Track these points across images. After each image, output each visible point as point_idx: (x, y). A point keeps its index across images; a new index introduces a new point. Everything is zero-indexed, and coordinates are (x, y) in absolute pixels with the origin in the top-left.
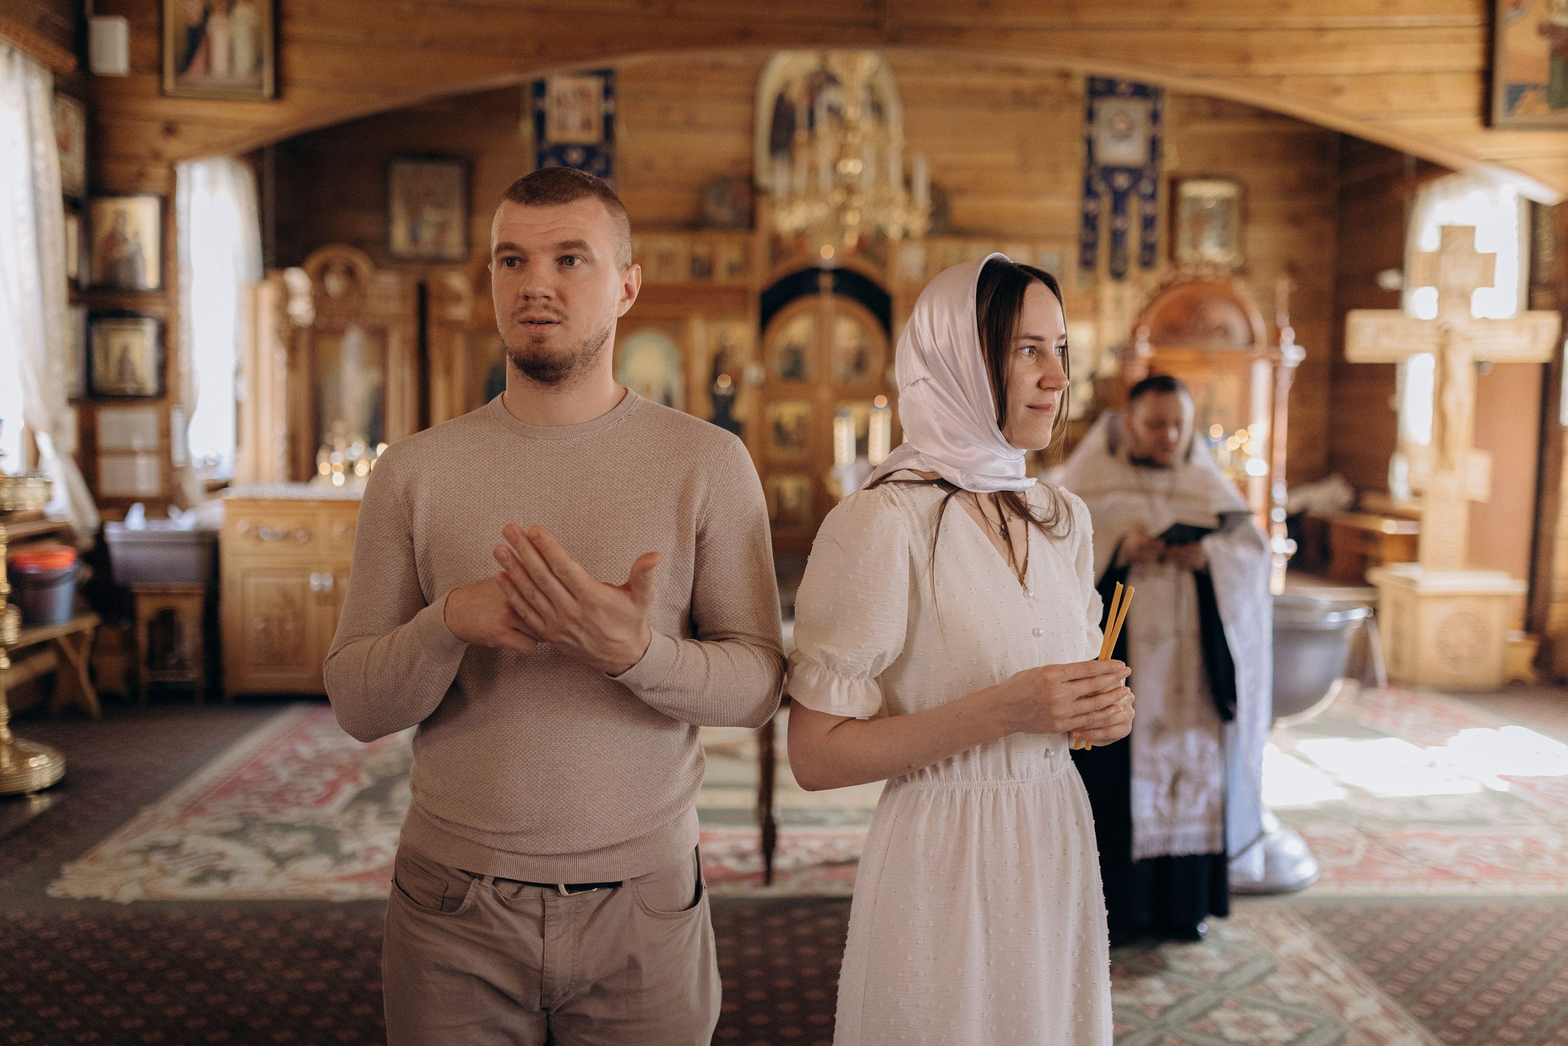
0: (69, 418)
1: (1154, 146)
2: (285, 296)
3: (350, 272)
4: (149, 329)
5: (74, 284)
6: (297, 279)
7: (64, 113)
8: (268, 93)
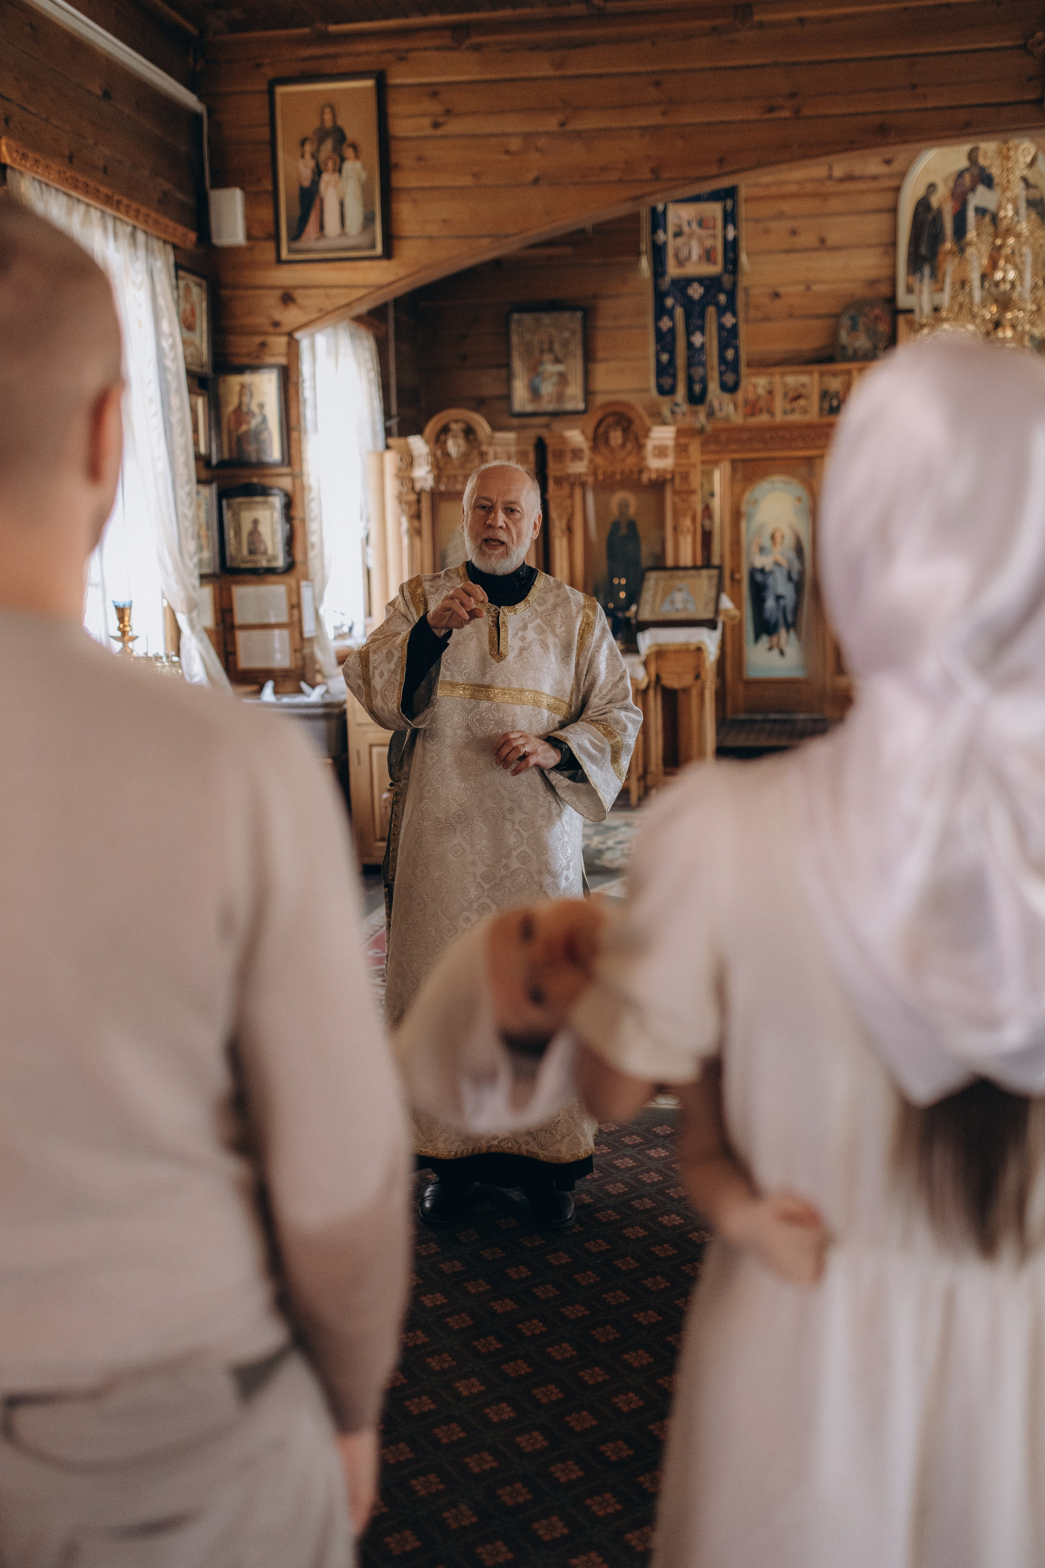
0: (206, 594)
2: (408, 461)
3: (469, 432)
4: (277, 501)
5: (202, 461)
6: (418, 444)
7: (188, 289)
8: (379, 250)
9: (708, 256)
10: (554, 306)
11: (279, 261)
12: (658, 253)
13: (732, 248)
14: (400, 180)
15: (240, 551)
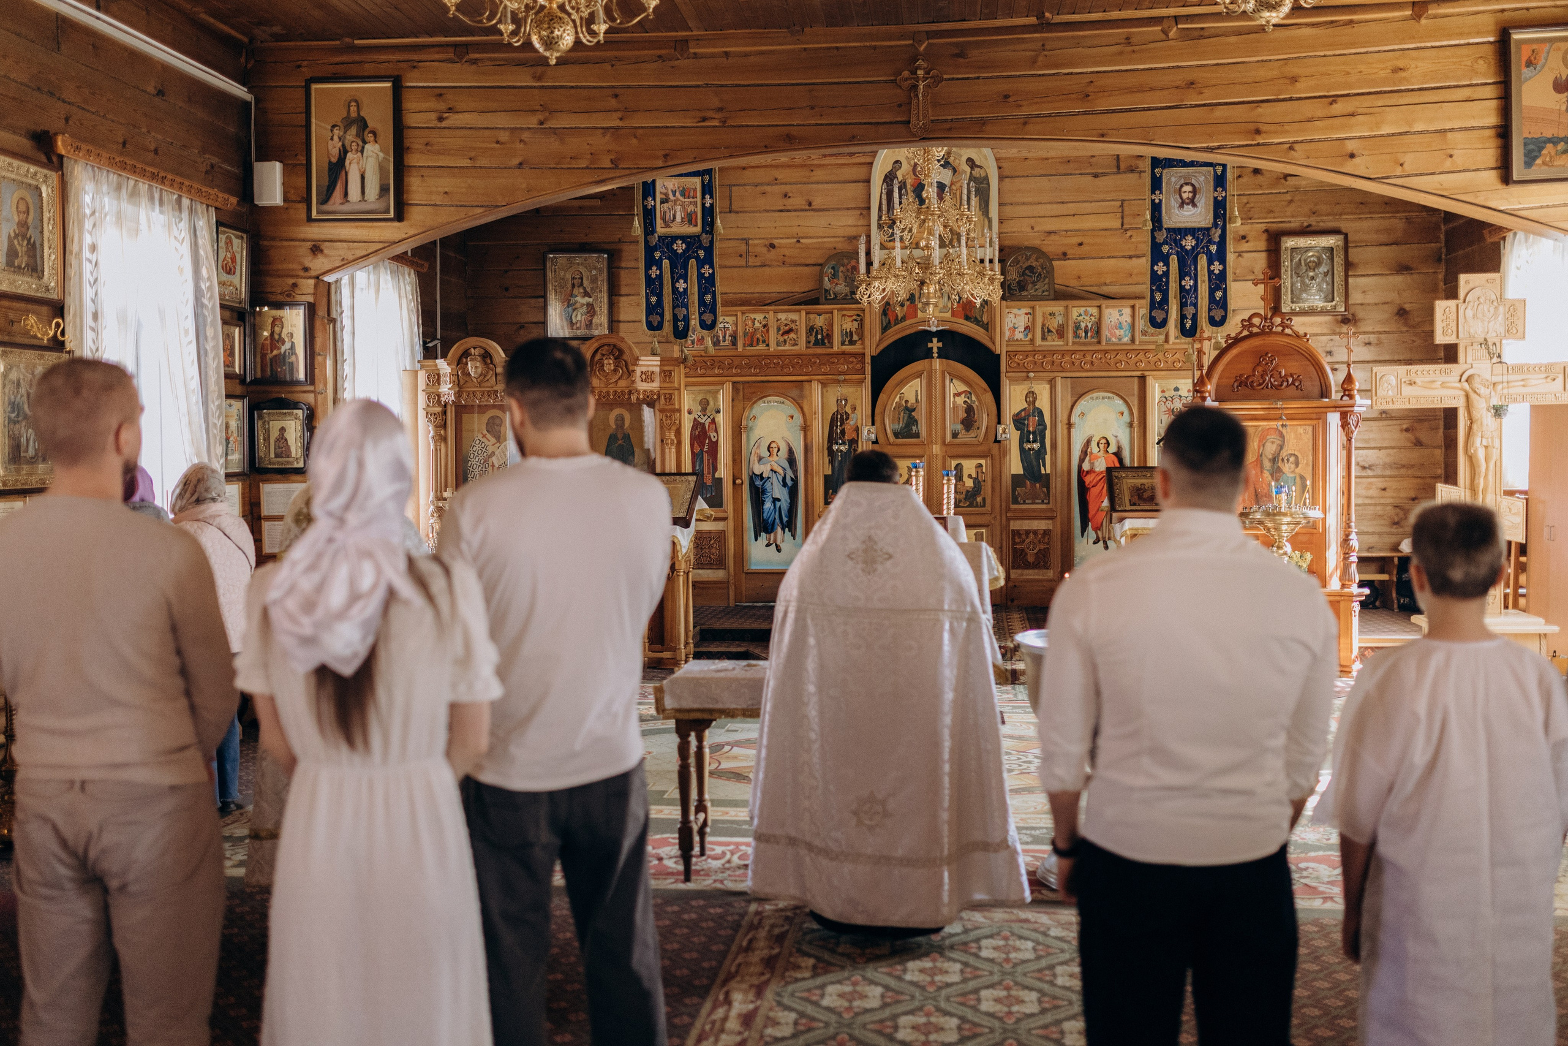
1: (1220, 208)
4: (299, 413)
5: (238, 379)
6: (443, 366)
7: (229, 242)
8: (392, 215)
9: (690, 219)
10: (584, 248)
11: (310, 219)
12: (649, 216)
13: (709, 213)
14: (413, 159)
15: (267, 454)
